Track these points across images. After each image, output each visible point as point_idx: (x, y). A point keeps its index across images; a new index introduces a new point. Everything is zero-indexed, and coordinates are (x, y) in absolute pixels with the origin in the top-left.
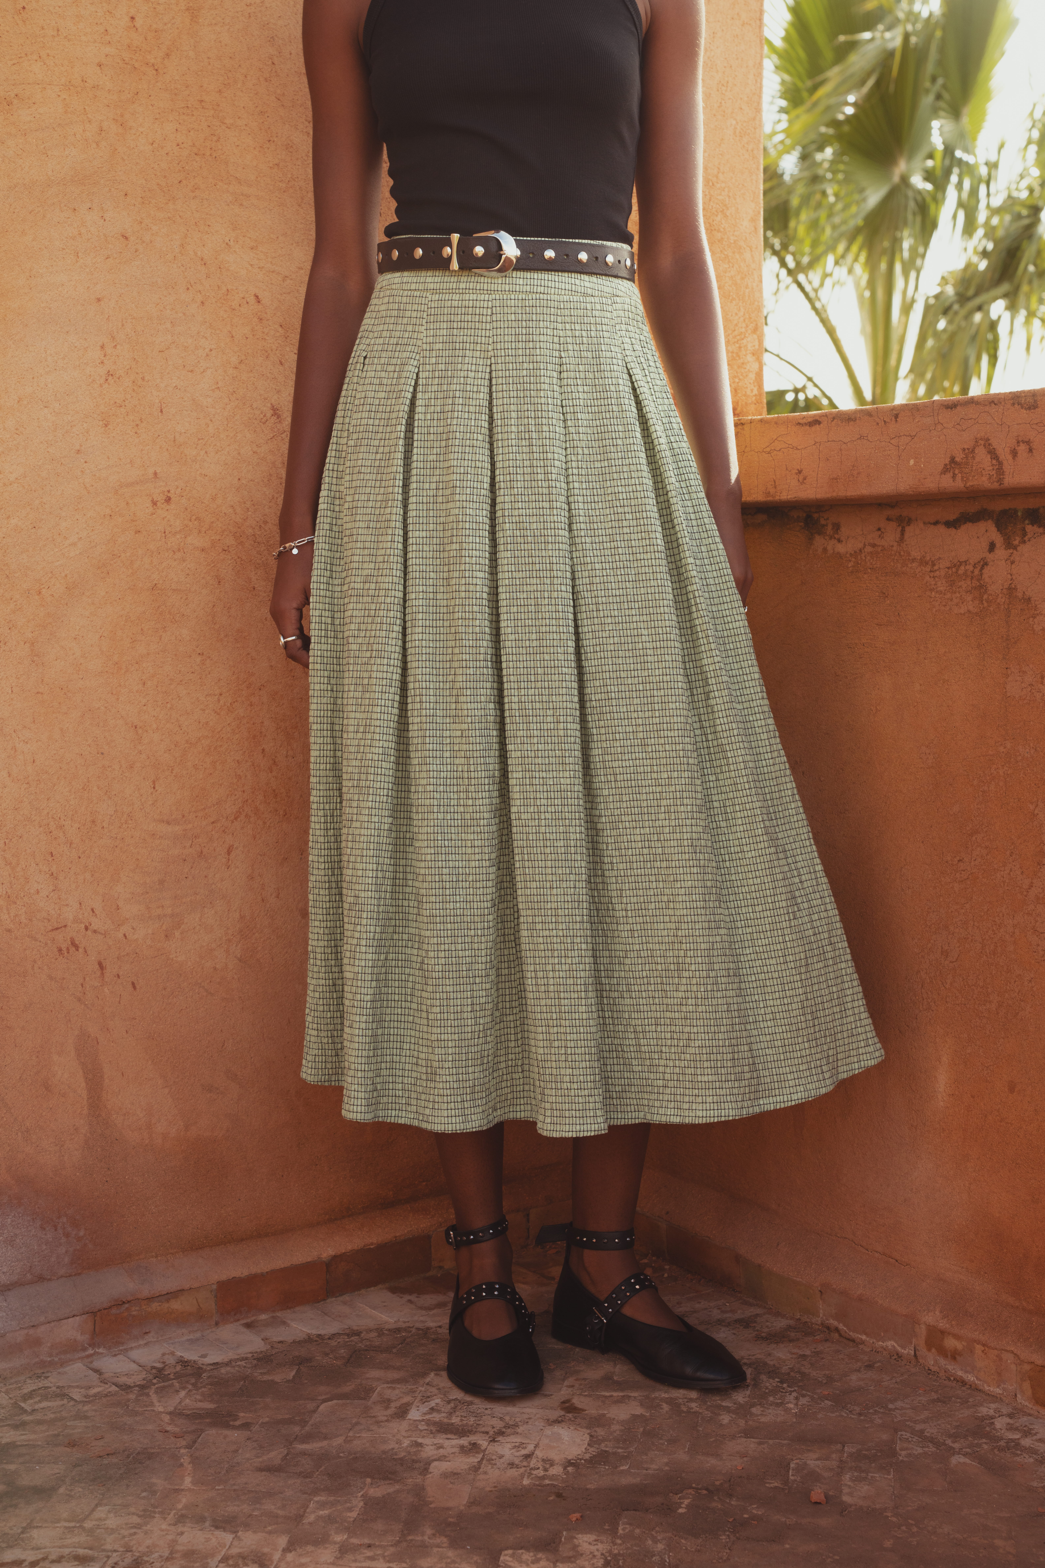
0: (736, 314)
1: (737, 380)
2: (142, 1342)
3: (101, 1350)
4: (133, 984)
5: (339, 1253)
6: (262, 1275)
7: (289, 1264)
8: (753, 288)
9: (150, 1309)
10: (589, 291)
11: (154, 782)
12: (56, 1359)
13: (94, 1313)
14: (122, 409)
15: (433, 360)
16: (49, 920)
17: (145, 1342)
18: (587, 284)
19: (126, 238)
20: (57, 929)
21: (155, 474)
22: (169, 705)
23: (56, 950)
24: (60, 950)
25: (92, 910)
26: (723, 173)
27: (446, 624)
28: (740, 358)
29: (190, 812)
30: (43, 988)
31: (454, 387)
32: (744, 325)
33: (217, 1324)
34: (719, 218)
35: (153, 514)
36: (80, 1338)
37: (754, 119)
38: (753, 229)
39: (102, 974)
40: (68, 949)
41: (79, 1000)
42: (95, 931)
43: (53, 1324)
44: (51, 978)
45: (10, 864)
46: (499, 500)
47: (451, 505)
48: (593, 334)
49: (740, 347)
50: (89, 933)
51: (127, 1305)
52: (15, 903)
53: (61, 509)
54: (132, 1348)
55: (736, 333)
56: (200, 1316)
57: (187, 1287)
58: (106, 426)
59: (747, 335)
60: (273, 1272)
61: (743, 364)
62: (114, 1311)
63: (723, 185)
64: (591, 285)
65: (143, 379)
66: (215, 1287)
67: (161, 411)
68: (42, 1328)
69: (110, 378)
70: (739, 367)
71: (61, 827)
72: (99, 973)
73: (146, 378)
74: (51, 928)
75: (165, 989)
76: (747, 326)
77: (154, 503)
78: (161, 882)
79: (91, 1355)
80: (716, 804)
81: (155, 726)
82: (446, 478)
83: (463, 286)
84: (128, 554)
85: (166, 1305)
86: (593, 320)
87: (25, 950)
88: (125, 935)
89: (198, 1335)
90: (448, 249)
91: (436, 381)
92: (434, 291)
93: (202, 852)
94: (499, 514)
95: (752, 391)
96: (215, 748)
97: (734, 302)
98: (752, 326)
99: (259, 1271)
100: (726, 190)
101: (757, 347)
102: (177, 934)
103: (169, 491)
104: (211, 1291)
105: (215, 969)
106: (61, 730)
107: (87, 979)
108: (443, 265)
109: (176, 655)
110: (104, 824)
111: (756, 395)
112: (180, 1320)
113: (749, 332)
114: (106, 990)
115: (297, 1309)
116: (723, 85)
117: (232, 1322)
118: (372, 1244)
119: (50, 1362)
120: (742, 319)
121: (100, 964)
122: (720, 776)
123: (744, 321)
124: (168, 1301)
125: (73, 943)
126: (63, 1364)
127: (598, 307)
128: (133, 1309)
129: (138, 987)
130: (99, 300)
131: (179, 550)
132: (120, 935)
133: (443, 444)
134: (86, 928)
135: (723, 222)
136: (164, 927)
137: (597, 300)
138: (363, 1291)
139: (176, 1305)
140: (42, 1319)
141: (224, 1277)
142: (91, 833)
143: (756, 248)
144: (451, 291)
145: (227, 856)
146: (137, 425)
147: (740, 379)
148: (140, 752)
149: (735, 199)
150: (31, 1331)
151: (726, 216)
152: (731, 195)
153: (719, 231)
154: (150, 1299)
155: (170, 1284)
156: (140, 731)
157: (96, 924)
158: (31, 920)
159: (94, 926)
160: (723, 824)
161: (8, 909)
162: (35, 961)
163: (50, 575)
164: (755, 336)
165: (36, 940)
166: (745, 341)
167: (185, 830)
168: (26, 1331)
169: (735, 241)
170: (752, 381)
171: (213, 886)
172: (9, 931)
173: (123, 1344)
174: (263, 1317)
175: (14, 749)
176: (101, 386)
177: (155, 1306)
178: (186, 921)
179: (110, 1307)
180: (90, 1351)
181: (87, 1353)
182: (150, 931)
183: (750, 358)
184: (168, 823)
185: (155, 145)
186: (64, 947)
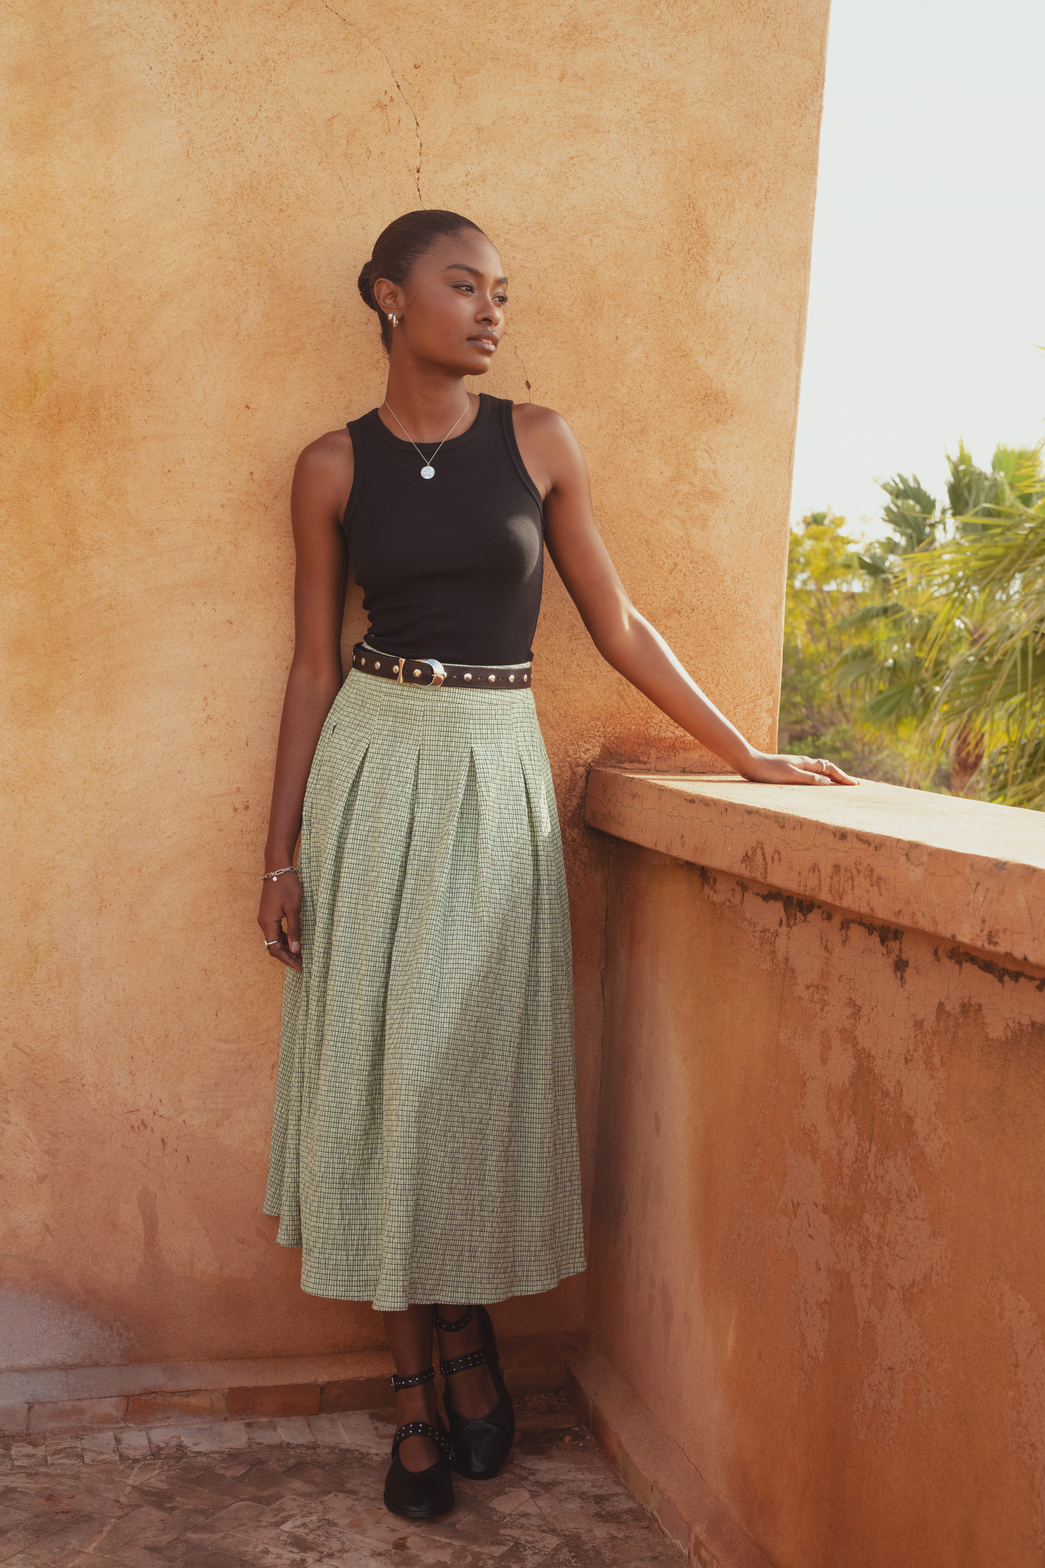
0: (754, 680)
1: (750, 731)
2: (163, 1424)
3: (131, 1425)
4: (187, 1157)
5: (332, 1380)
6: (266, 1387)
7: (290, 1383)
8: (770, 660)
9: (172, 1401)
10: (495, 702)
11: (217, 1011)
12: (95, 1426)
13: (128, 1397)
14: (216, 743)
15: (380, 742)
16: (126, 1105)
17: (166, 1424)
18: (493, 697)
19: (231, 623)
20: (131, 1112)
21: (238, 789)
22: (234, 956)
23: (129, 1127)
24: (132, 1127)
25: (160, 1100)
26: (749, 572)
27: (361, 927)
28: (754, 714)
29: (244, 1035)
30: (117, 1154)
31: (391, 763)
32: (760, 689)
33: (226, 1419)
34: (742, 606)
35: (233, 817)
36: (114, 1413)
37: (780, 531)
38: (774, 614)
39: (164, 1148)
40: (139, 1127)
41: (144, 1165)
42: (161, 1116)
43: (94, 1400)
44: (124, 1147)
45: (100, 1062)
46: (413, 843)
47: (376, 844)
48: (495, 732)
49: (755, 706)
50: (156, 1117)
51: (154, 1395)
52: (101, 1090)
53: (162, 812)
54: (155, 1427)
55: (752, 694)
56: (212, 1412)
57: (204, 1388)
58: (203, 754)
59: (763, 696)
60: (275, 1387)
61: (757, 719)
62: (143, 1397)
63: (748, 581)
64: (496, 697)
65: (235, 721)
66: (226, 1391)
67: (247, 744)
68: (86, 1402)
69: (209, 720)
70: (753, 721)
71: (141, 1039)
72: (161, 1147)
73: (237, 721)
74: (126, 1111)
75: (212, 1163)
76: (763, 690)
77: (235, 810)
78: (217, 1085)
79: (121, 1428)
80: (525, 1071)
81: (221, 971)
82: (377, 825)
83: (405, 693)
84: (211, 846)
85: (186, 1399)
86: (495, 722)
87: (106, 1124)
88: (184, 1121)
89: (208, 1425)
90: (397, 667)
91: (380, 756)
92: (386, 694)
93: (251, 1066)
94: (411, 853)
95: (764, 740)
96: (269, 990)
97: (752, 671)
98: (767, 690)
99: (264, 1385)
100: (751, 585)
101: (771, 706)
102: (226, 1124)
103: (248, 802)
104: (223, 1394)
105: (254, 1152)
106: (148, 969)
107: (152, 1150)
108: (395, 677)
109: (242, 920)
110: (175, 1039)
111: (767, 743)
112: (197, 1412)
113: (765, 694)
114: (166, 1160)
115: (293, 1418)
116: (752, 506)
117: (238, 1420)
118: (362, 1377)
119: (90, 1427)
120: (759, 684)
121: (163, 1140)
122: (533, 1052)
123: (761, 685)
124: (187, 1396)
125: (143, 1123)
126: (100, 1431)
127: (500, 712)
128: (159, 1398)
129: (191, 1160)
130: (205, 666)
131: (252, 844)
132: (181, 1121)
133: (378, 800)
134: (154, 1113)
135: (746, 609)
136: (216, 1118)
137: (500, 707)
138: (350, 1413)
139: (193, 1400)
140: (87, 1395)
141: (235, 1385)
142: (164, 1045)
143: (776, 629)
144: (397, 696)
145: (271, 1070)
146: (227, 754)
147: (753, 731)
148: (208, 989)
149: (758, 592)
150: (77, 1403)
151: (749, 605)
152: (754, 588)
153: (741, 616)
154: (173, 1393)
155: (191, 1385)
156: (209, 974)
157: (162, 1111)
158: (112, 1104)
159: (161, 1112)
160: (527, 1086)
161: (95, 1095)
162: (112, 1133)
163: (149, 858)
164: (770, 698)
165: (114, 1118)
166: (760, 701)
167: (239, 1048)
168: (73, 1402)
169: (756, 624)
170: (765, 733)
171: (258, 1091)
172: (95, 1110)
173: (149, 1423)
174: (264, 1420)
175: (111, 980)
176: (201, 726)
177: (176, 1399)
178: (234, 1115)
179: (141, 1394)
180: (123, 1424)
181: (120, 1425)
182: (204, 1120)
183: (764, 714)
184: (226, 1042)
185: (260, 559)
186: (135, 1125)
